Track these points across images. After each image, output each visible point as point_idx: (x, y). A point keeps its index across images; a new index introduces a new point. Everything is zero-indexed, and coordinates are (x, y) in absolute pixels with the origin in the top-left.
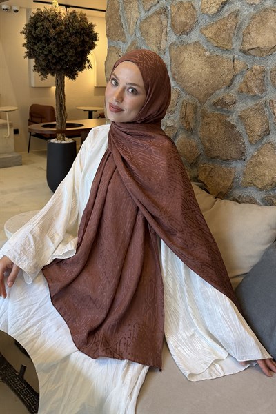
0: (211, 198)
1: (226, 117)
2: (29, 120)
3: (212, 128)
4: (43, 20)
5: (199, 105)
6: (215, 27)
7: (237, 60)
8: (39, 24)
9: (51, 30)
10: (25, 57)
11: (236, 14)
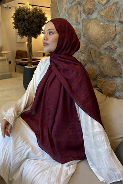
0: (104, 96)
1: (111, 55)
2: (16, 57)
3: (104, 61)
4: (22, 11)
5: (97, 49)
6: (105, 10)
7: (117, 26)
8: (20, 13)
9: (26, 16)
10: (14, 28)
11: (117, 3)
